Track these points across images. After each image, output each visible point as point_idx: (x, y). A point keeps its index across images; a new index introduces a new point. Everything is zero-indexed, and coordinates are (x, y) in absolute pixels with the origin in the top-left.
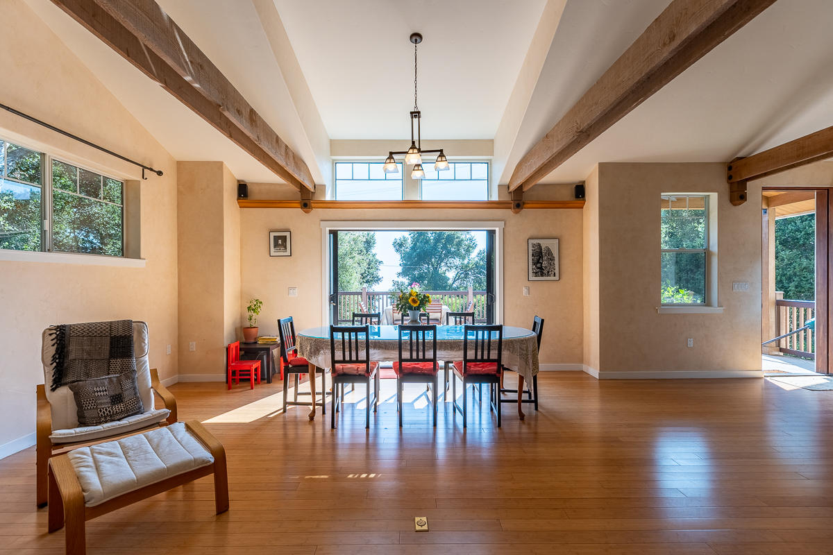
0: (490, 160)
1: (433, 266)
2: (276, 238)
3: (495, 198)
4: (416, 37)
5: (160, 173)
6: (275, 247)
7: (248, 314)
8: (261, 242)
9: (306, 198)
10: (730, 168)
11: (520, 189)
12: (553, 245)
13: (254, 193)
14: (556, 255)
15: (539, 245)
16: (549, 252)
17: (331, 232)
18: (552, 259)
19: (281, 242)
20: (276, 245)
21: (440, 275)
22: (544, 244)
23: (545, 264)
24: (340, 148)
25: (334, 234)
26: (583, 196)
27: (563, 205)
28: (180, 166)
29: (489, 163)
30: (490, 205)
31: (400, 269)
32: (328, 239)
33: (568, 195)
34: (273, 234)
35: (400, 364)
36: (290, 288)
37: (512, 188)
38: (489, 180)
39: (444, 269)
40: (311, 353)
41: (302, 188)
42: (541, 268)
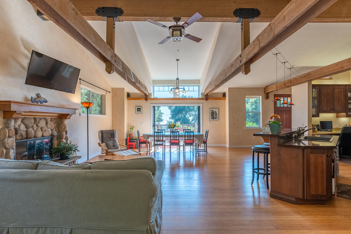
0: (199, 85)
1: (184, 115)
2: (138, 109)
3: (200, 97)
4: (178, 60)
5: (110, 92)
6: (137, 111)
7: (130, 130)
8: (133, 110)
9: (146, 97)
10: (265, 89)
11: (207, 94)
12: (217, 110)
13: (131, 96)
14: (218, 113)
15: (213, 110)
16: (216, 112)
17: (153, 107)
18: (217, 114)
19: (139, 110)
20: (138, 110)
21: (186, 119)
22: (214, 110)
23: (214, 116)
24: (156, 82)
25: (154, 107)
26: (225, 96)
27: (220, 99)
28: (113, 89)
29: (199, 86)
30: (199, 99)
31: (170, 116)
32: (152, 108)
33: (221, 96)
34: (137, 107)
35: (171, 141)
36: (141, 123)
37: (205, 94)
38: (199, 91)
39: (188, 116)
40: (147, 138)
41: (145, 94)
42: (213, 117)
